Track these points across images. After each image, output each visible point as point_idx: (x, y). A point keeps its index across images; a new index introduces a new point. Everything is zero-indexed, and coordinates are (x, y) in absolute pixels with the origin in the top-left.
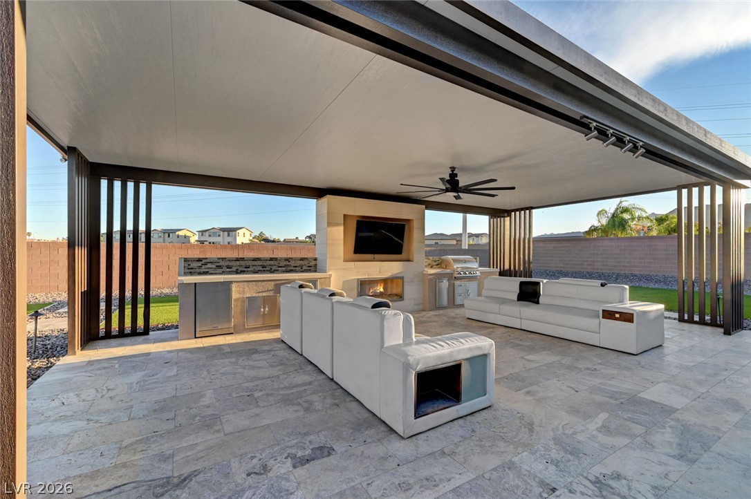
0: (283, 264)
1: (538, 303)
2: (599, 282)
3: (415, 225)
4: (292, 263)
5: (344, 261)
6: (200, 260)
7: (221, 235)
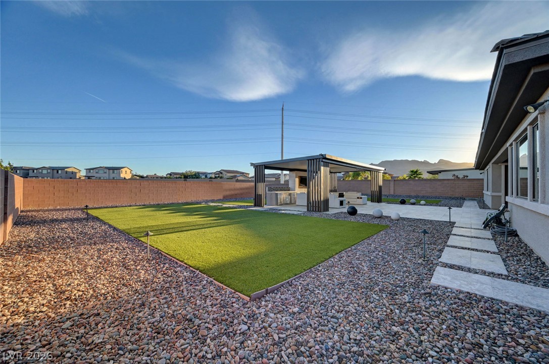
7: (107, 172)
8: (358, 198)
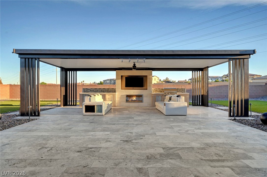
3: (148, 77)
5: (121, 89)
6: (87, 89)
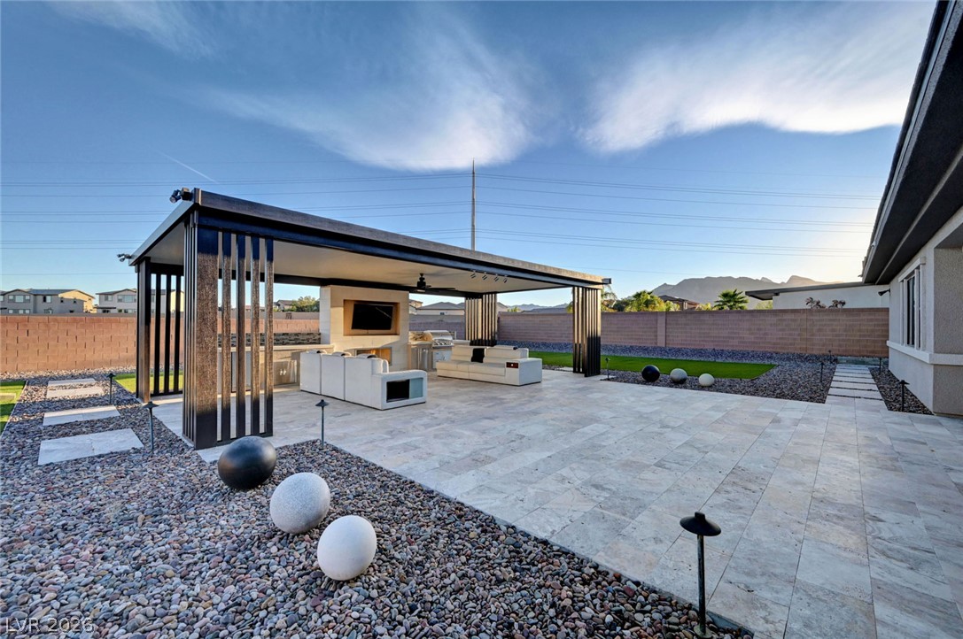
0: (292, 338)
1: (482, 362)
2: (512, 347)
3: (401, 307)
4: (301, 337)
5: (344, 335)
8: (509, 365)
